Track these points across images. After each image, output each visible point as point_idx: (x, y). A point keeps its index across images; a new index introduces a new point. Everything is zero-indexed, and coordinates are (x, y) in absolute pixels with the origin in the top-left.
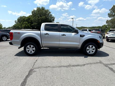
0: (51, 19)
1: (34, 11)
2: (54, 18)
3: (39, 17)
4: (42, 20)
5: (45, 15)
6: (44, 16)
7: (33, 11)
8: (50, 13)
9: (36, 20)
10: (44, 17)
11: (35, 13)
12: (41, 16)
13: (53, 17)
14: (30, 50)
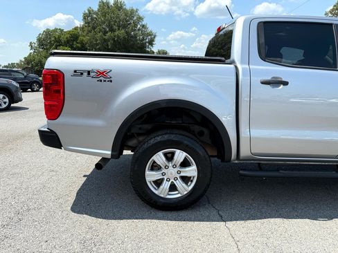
0: (143, 39)
1: (90, 13)
2: (154, 37)
3: (107, 32)
4: (114, 41)
5: (124, 27)
6: (123, 31)
7: (87, 12)
8: (140, 19)
9: (96, 40)
10: (121, 33)
11: (92, 19)
12: (112, 30)
13: (150, 34)
14: (168, 180)
